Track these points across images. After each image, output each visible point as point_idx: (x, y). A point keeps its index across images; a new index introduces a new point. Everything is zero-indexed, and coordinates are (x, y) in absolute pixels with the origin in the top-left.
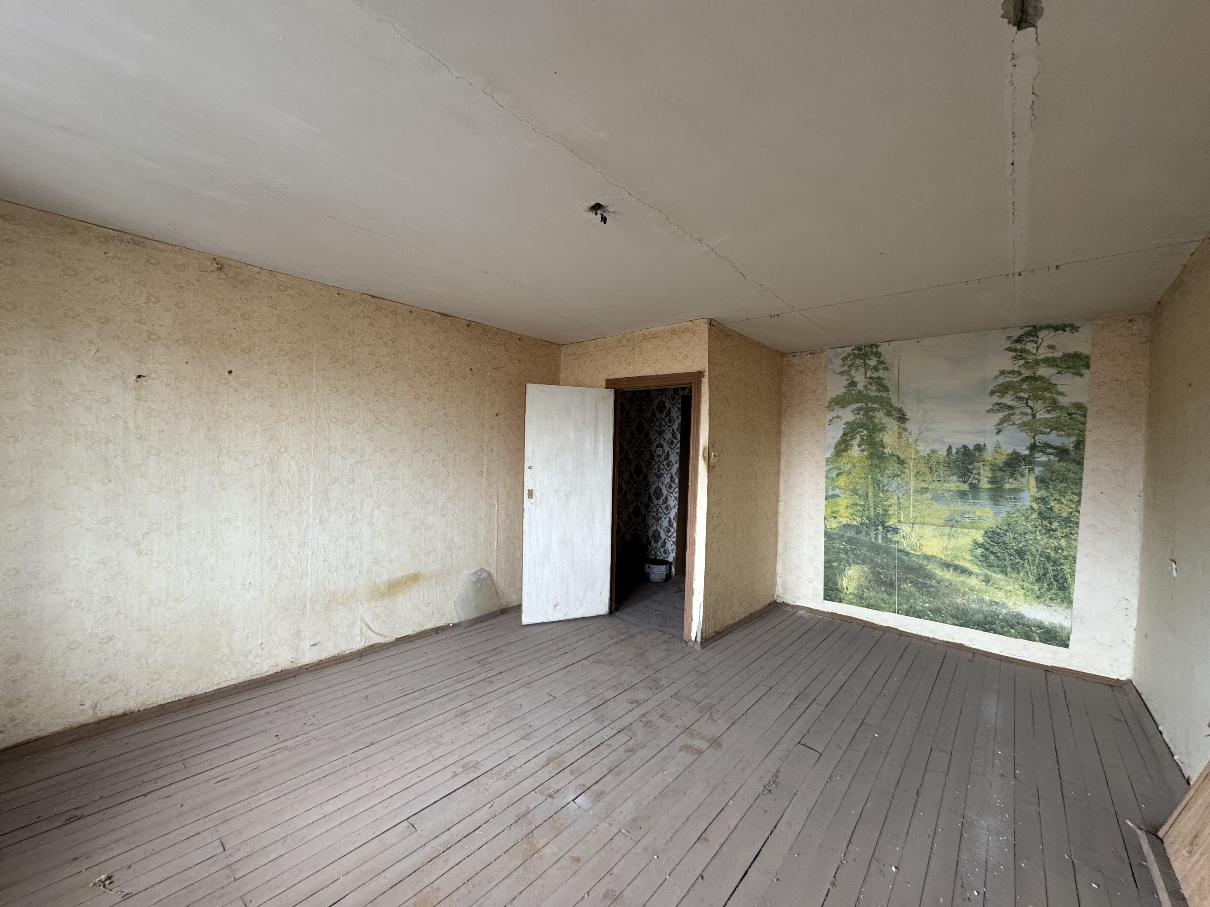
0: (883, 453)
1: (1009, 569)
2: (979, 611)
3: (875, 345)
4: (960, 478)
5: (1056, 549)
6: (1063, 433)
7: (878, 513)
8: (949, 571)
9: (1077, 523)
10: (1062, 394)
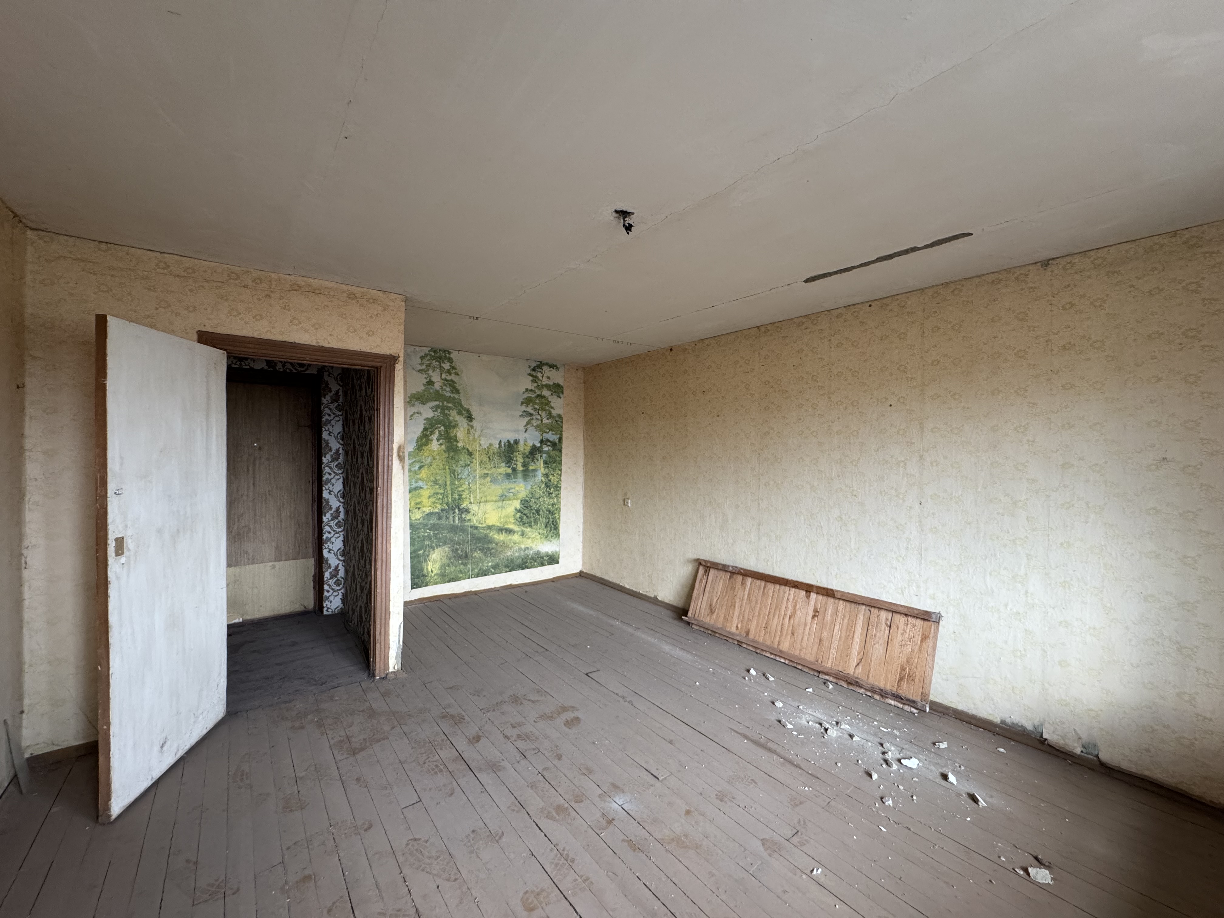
0: (457, 447)
1: (533, 524)
3: (448, 351)
4: (507, 464)
5: (553, 505)
6: (554, 433)
7: (455, 498)
8: (502, 534)
9: (560, 488)
10: (552, 408)
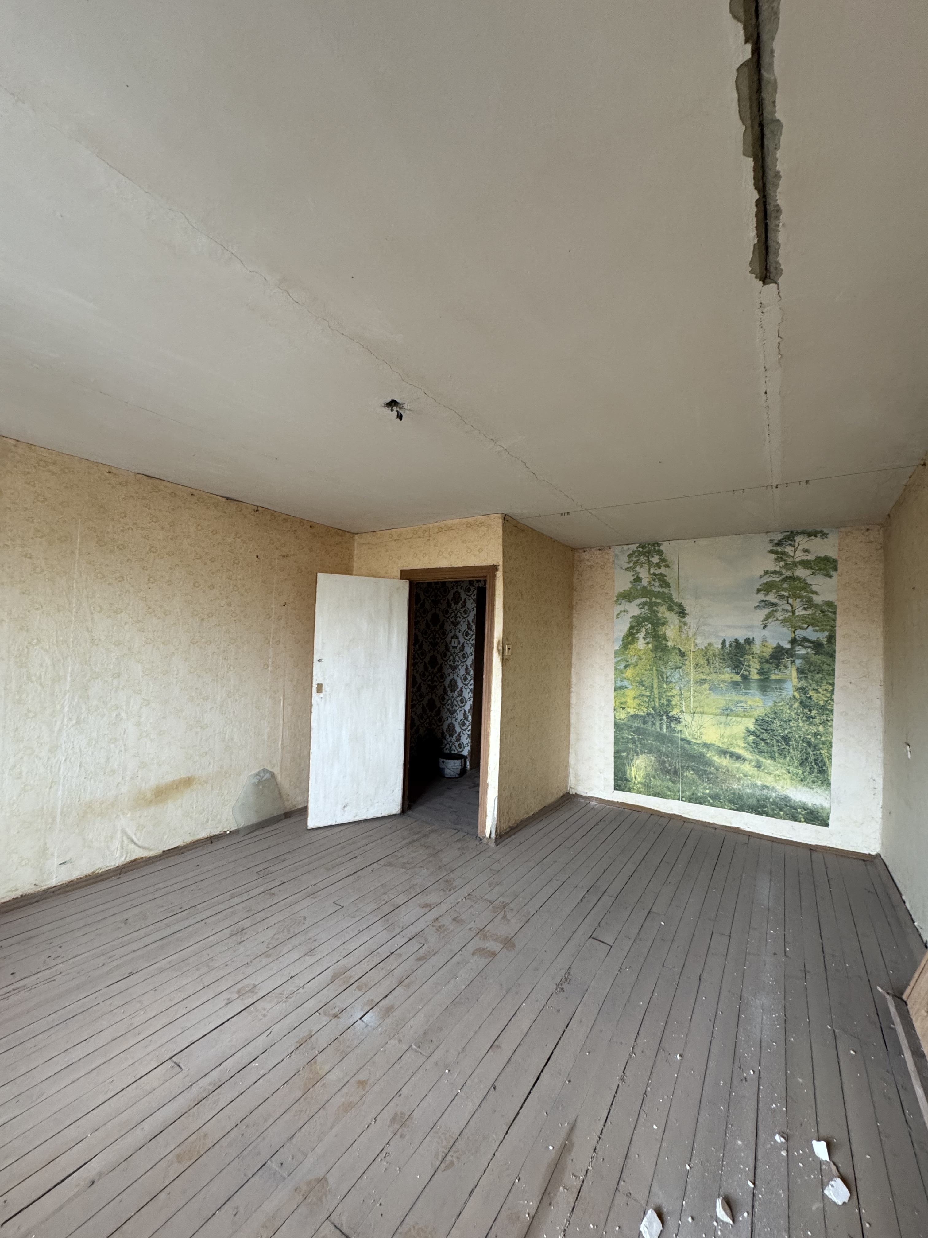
0: (666, 646)
1: (777, 755)
2: (752, 795)
3: (657, 543)
4: (734, 669)
5: (816, 735)
6: (817, 628)
7: (663, 704)
8: (726, 758)
9: (832, 711)
10: (816, 593)
